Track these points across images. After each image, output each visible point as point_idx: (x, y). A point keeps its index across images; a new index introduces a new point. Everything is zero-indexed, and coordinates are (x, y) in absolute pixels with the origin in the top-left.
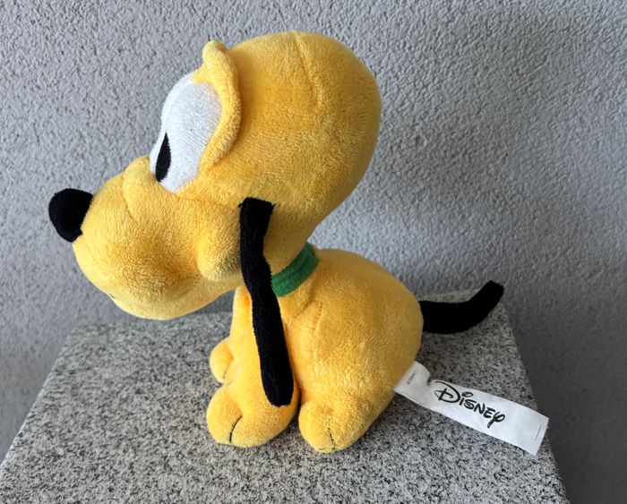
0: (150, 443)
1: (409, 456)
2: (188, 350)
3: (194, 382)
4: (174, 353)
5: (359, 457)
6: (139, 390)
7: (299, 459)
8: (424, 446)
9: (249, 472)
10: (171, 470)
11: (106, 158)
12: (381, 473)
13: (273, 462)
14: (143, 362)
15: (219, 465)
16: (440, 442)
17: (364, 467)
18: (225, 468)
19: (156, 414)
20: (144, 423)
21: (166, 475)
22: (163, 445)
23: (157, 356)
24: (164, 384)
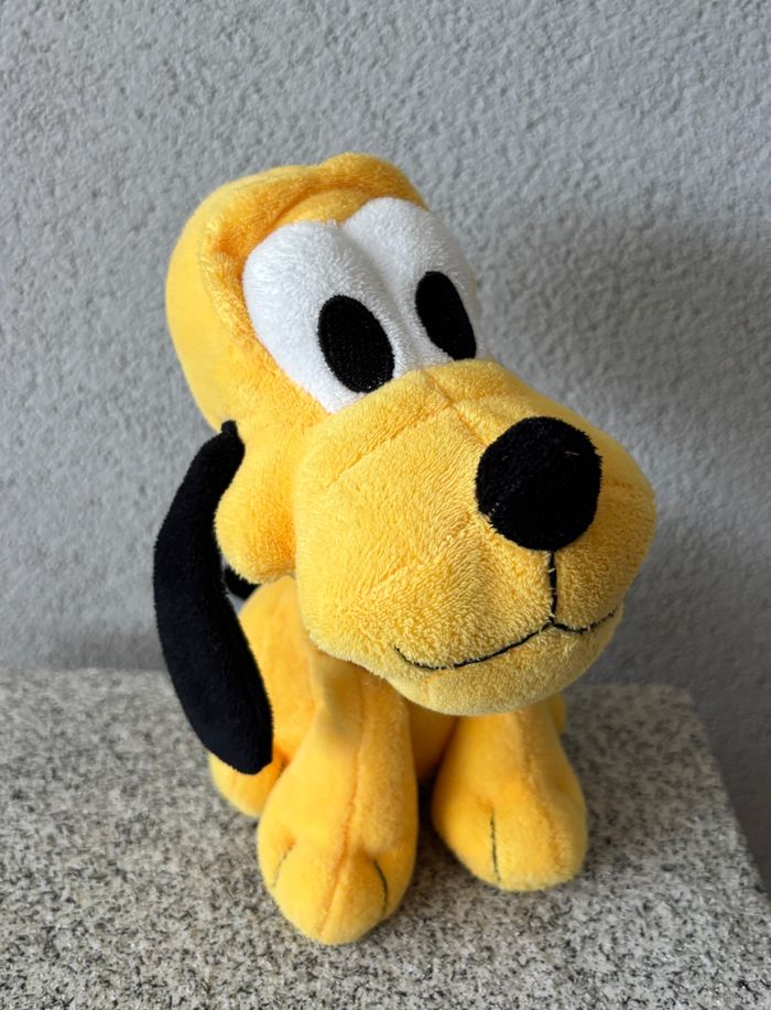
0: (25, 897)
1: (530, 980)
2: (121, 731)
3: (124, 791)
4: (95, 732)
5: (431, 971)
6: (20, 791)
7: (312, 961)
8: (558, 962)
9: (214, 978)
10: (58, 956)
11: (35, 375)
13: (262, 962)
14: (35, 741)
15: (155, 957)
16: (590, 958)
17: (441, 994)
18: (164, 964)
19: (46, 841)
20: (19, 856)
21: (46, 966)
22: (49, 903)
23: (63, 734)
24: (68, 787)
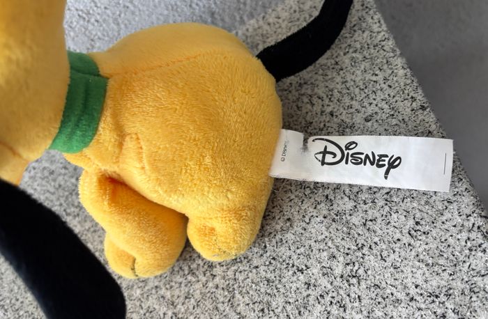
5: (265, 247)
7: (211, 267)
12: (291, 262)
